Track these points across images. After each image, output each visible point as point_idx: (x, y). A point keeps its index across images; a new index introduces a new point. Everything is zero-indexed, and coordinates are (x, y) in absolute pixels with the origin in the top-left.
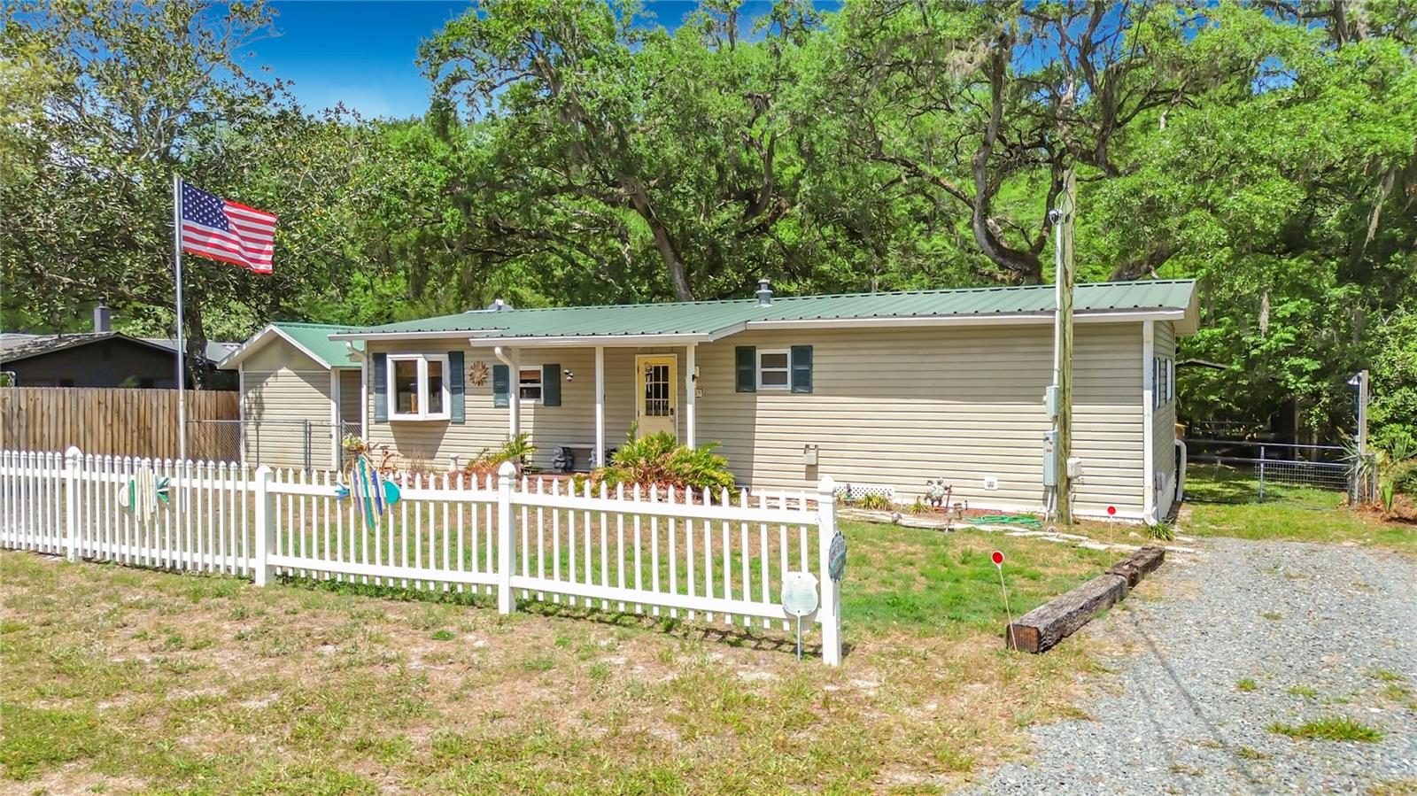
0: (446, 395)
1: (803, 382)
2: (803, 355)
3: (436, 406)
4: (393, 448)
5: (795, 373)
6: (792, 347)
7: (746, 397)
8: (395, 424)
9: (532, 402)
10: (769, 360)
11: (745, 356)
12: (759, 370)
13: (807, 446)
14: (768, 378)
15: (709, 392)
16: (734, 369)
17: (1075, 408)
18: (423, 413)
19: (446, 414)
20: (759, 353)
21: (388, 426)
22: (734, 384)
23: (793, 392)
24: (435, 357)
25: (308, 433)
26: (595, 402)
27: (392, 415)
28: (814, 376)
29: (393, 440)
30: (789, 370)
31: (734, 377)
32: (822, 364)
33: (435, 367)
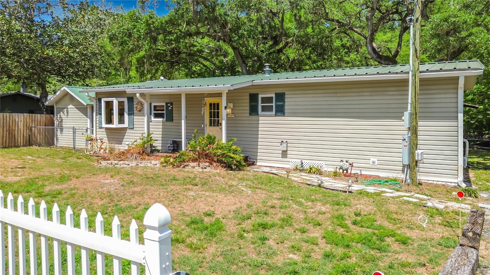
0: (126, 116)
1: (280, 111)
2: (280, 97)
3: (121, 121)
4: (105, 140)
5: (277, 106)
6: (275, 93)
7: (254, 118)
8: (107, 129)
9: (161, 119)
10: (264, 100)
11: (253, 98)
12: (260, 105)
13: (282, 141)
14: (264, 109)
15: (238, 115)
16: (248, 104)
17: (420, 123)
18: (115, 125)
19: (126, 125)
20: (260, 96)
21: (104, 130)
22: (248, 111)
23: (276, 115)
24: (121, 99)
25: (74, 133)
26: (181, 120)
27: (104, 125)
28: (286, 107)
29: (106, 136)
30: (274, 104)
31: (248, 108)
32: (289, 102)
33: (121, 104)
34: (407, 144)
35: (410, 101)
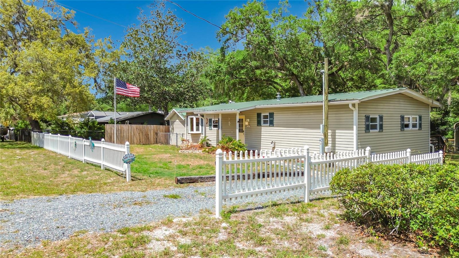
0: (200, 126)
1: (272, 123)
2: (272, 115)
3: (198, 129)
4: (191, 141)
5: (270, 120)
6: (269, 113)
7: (259, 127)
8: (192, 134)
9: (216, 128)
10: (265, 117)
11: (259, 115)
12: (262, 120)
13: (272, 142)
14: (265, 122)
15: (251, 126)
16: (256, 119)
17: (337, 131)
18: (195, 132)
19: (200, 132)
20: (262, 115)
21: (190, 135)
22: (256, 124)
23: (270, 126)
24: (197, 117)
25: (177, 136)
27: (190, 132)
28: (274, 121)
29: (191, 138)
30: (268, 120)
31: (256, 122)
32: (277, 118)
33: (197, 119)
34: (321, 143)
35: (324, 118)
